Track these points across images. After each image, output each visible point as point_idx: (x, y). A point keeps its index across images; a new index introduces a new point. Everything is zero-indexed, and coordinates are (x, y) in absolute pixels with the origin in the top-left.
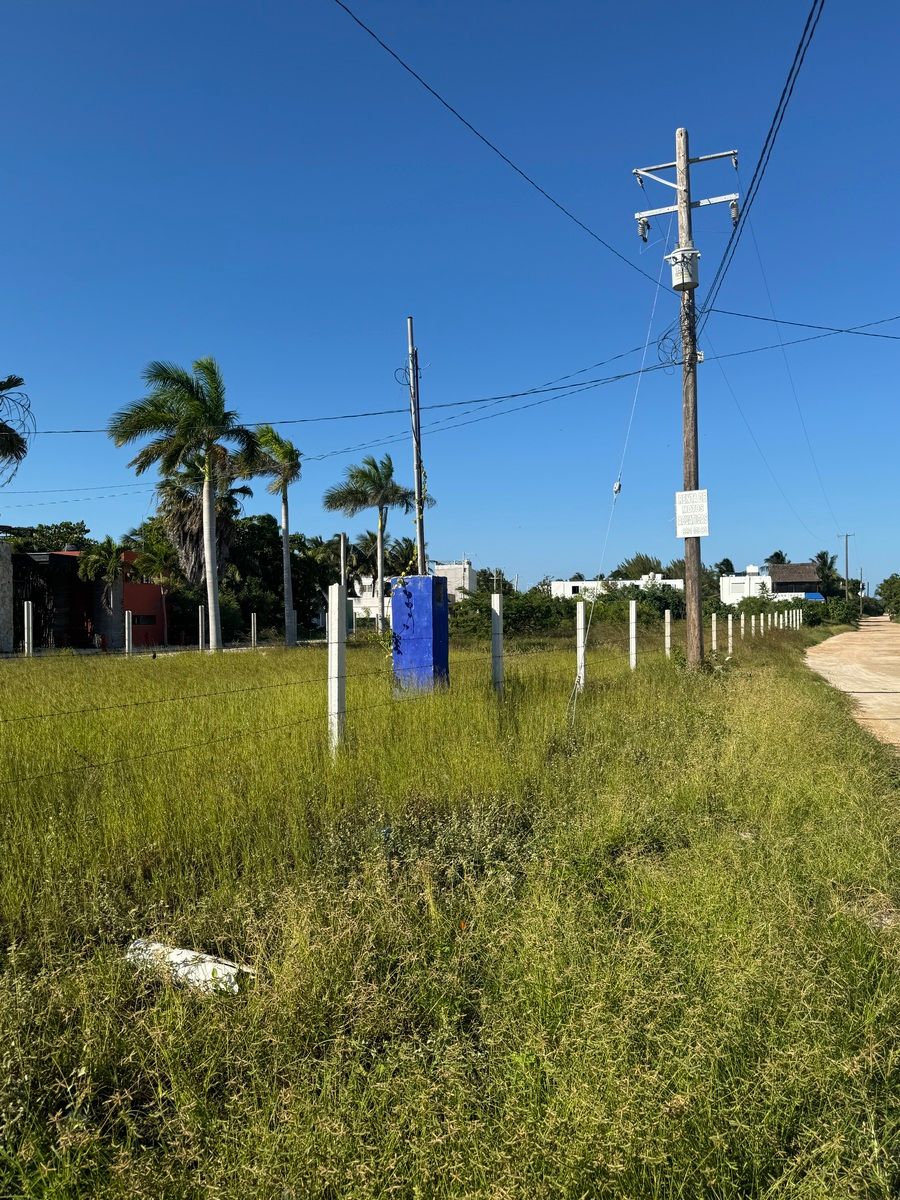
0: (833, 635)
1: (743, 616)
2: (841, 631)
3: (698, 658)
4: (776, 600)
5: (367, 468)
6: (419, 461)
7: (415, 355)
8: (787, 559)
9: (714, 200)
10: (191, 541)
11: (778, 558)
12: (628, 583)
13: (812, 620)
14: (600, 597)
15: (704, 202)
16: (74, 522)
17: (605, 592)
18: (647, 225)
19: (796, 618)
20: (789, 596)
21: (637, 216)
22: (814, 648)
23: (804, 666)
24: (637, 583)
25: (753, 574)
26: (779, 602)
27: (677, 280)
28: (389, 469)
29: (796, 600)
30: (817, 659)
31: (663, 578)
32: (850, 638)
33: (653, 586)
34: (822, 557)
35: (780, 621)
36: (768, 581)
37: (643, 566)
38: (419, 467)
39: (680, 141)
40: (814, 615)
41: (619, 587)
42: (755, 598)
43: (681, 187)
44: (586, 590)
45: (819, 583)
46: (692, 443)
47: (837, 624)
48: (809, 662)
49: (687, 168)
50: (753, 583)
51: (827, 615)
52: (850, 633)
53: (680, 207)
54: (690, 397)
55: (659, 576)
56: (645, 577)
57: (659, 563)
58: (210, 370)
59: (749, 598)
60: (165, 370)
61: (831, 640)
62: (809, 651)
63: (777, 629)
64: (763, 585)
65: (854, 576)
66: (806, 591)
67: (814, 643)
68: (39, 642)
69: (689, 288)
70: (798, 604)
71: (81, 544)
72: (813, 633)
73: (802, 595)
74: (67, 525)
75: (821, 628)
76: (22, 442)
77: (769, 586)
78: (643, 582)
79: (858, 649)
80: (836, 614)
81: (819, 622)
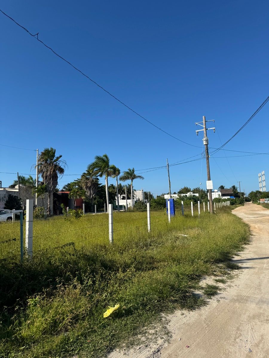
0: (237, 207)
3: (212, 212)
4: (222, 198)
7: (168, 164)
8: (225, 188)
11: (222, 188)
15: (209, 129)
17: (178, 197)
19: (228, 203)
20: (226, 198)
21: (196, 131)
22: (233, 210)
23: (232, 213)
27: (205, 144)
28: (133, 171)
31: (193, 193)
32: (242, 208)
33: (191, 195)
34: (234, 187)
35: (224, 204)
37: (187, 190)
38: (169, 181)
39: (204, 118)
40: (233, 202)
41: (182, 196)
42: (217, 198)
43: (204, 126)
44: (173, 197)
45: (233, 194)
46: (209, 172)
47: (238, 204)
49: (205, 123)
50: (216, 194)
51: (236, 202)
53: (204, 130)
54: (208, 164)
57: (190, 189)
60: (99, 157)
66: (230, 196)
70: (228, 200)
72: (233, 207)
76: (63, 170)
77: (221, 195)
78: (188, 194)
79: (243, 210)
80: (238, 202)
81: (234, 204)
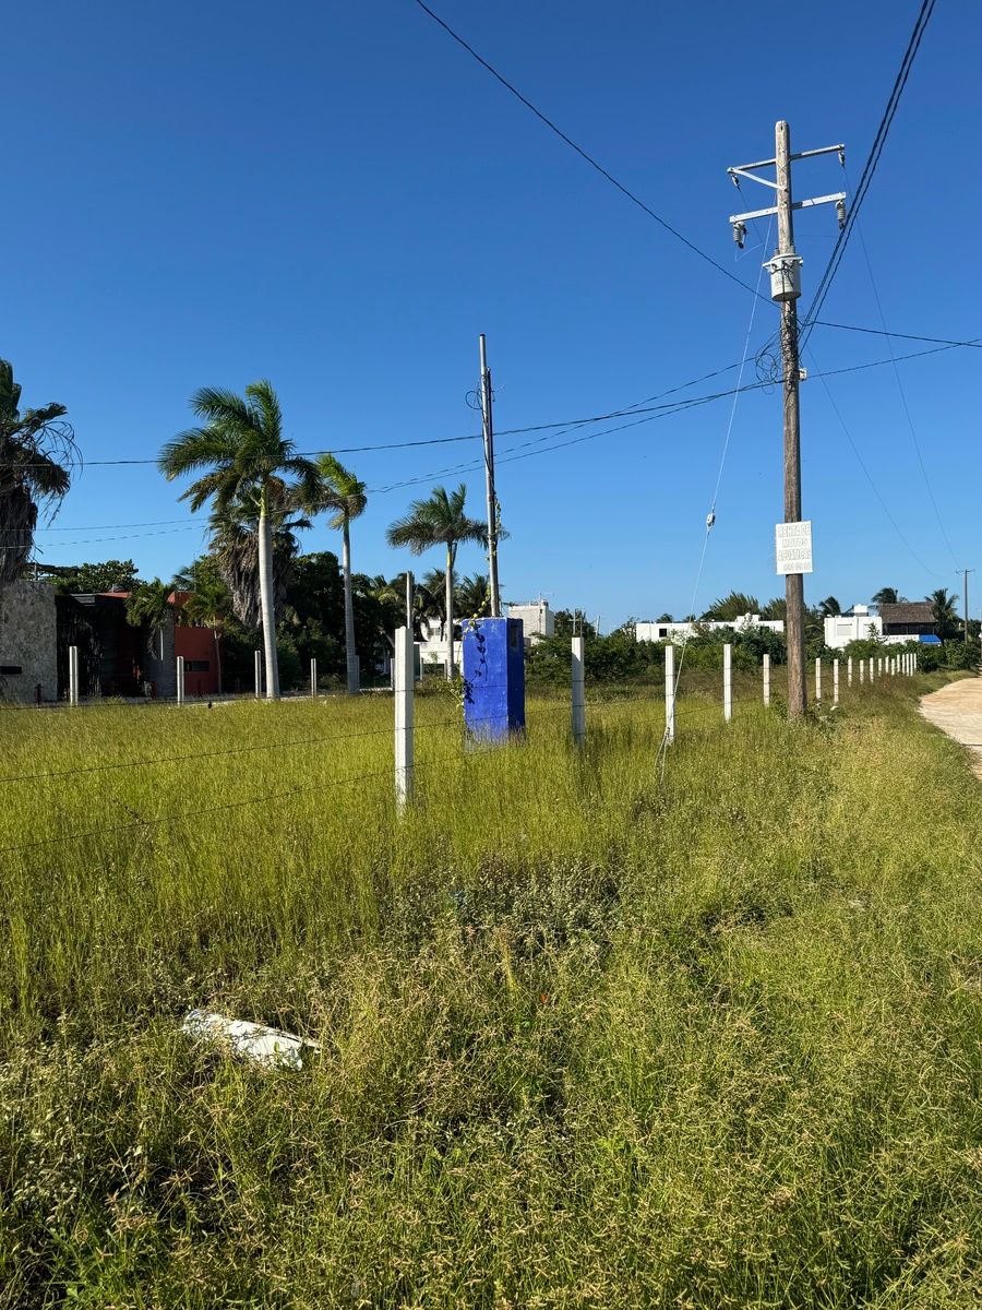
0: (950, 682)
1: (850, 661)
2: (960, 678)
3: (800, 708)
4: (887, 643)
5: (436, 499)
6: (493, 493)
7: (488, 376)
8: (898, 596)
9: (818, 201)
10: (246, 580)
11: (888, 596)
12: (721, 625)
13: (927, 666)
14: (691, 640)
15: (806, 203)
16: (122, 561)
17: (695, 635)
18: (743, 229)
19: (910, 663)
20: (901, 639)
21: (732, 219)
22: (929, 696)
23: (919, 716)
24: (731, 624)
25: (862, 615)
26: (891, 645)
27: (776, 290)
28: (460, 501)
29: (909, 642)
30: (932, 708)
31: (761, 619)
32: (970, 686)
33: (750, 628)
34: (940, 596)
35: (892, 666)
36: (878, 622)
37: (739, 606)
38: (493, 499)
39: (780, 135)
40: (930, 660)
41: (711, 629)
42: (863, 641)
43: (780, 186)
44: (674, 633)
45: (935, 624)
46: (794, 470)
47: (955, 670)
48: (924, 711)
49: (788, 165)
50: (861, 624)
51: (944, 660)
52: (970, 680)
53: (780, 209)
54: (792, 418)
55: (756, 617)
56: (740, 619)
57: (756, 603)
58: (265, 396)
59: (857, 641)
60: (215, 397)
61: (949, 688)
62: (924, 700)
63: (889, 675)
64: (873, 627)
65: (973, 616)
66: (920, 633)
67: (930, 691)
68: (84, 691)
69: (790, 298)
70: (912, 647)
71: (129, 585)
72: (928, 679)
73: (916, 638)
74: (113, 564)
75: (937, 674)
76: (65, 475)
77: (879, 627)
78: (739, 624)
80: (954, 658)
81: (934, 667)
